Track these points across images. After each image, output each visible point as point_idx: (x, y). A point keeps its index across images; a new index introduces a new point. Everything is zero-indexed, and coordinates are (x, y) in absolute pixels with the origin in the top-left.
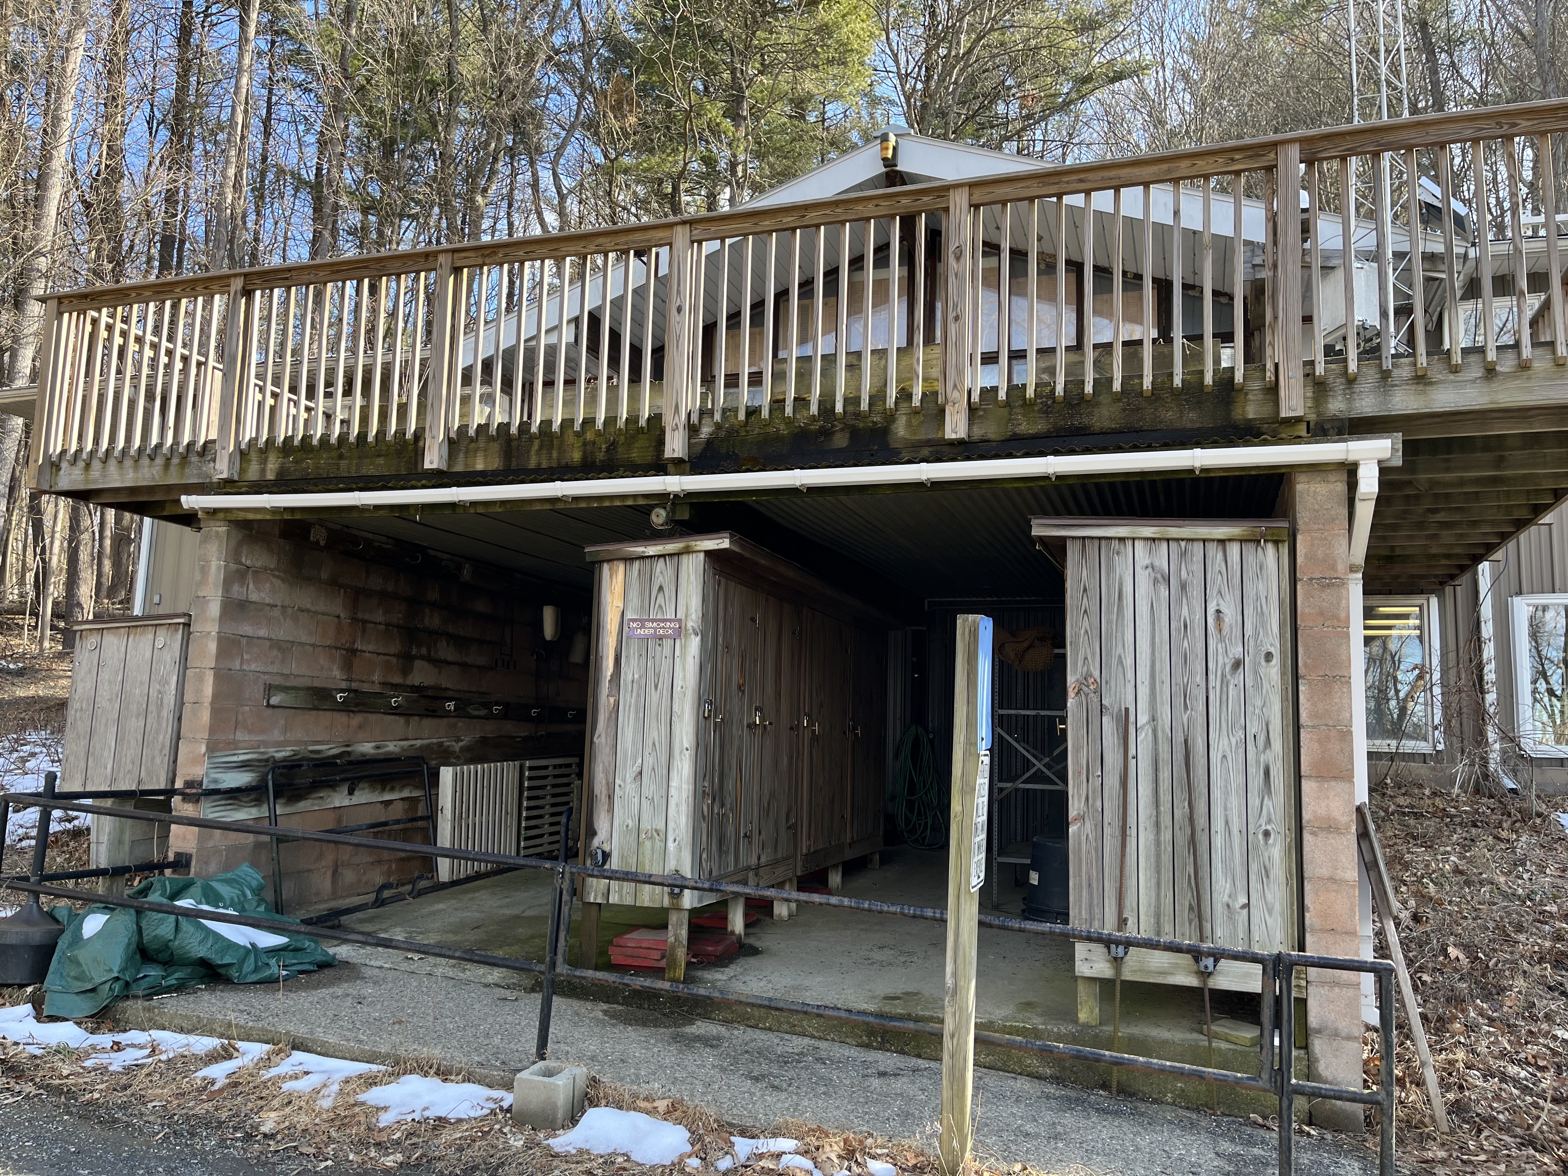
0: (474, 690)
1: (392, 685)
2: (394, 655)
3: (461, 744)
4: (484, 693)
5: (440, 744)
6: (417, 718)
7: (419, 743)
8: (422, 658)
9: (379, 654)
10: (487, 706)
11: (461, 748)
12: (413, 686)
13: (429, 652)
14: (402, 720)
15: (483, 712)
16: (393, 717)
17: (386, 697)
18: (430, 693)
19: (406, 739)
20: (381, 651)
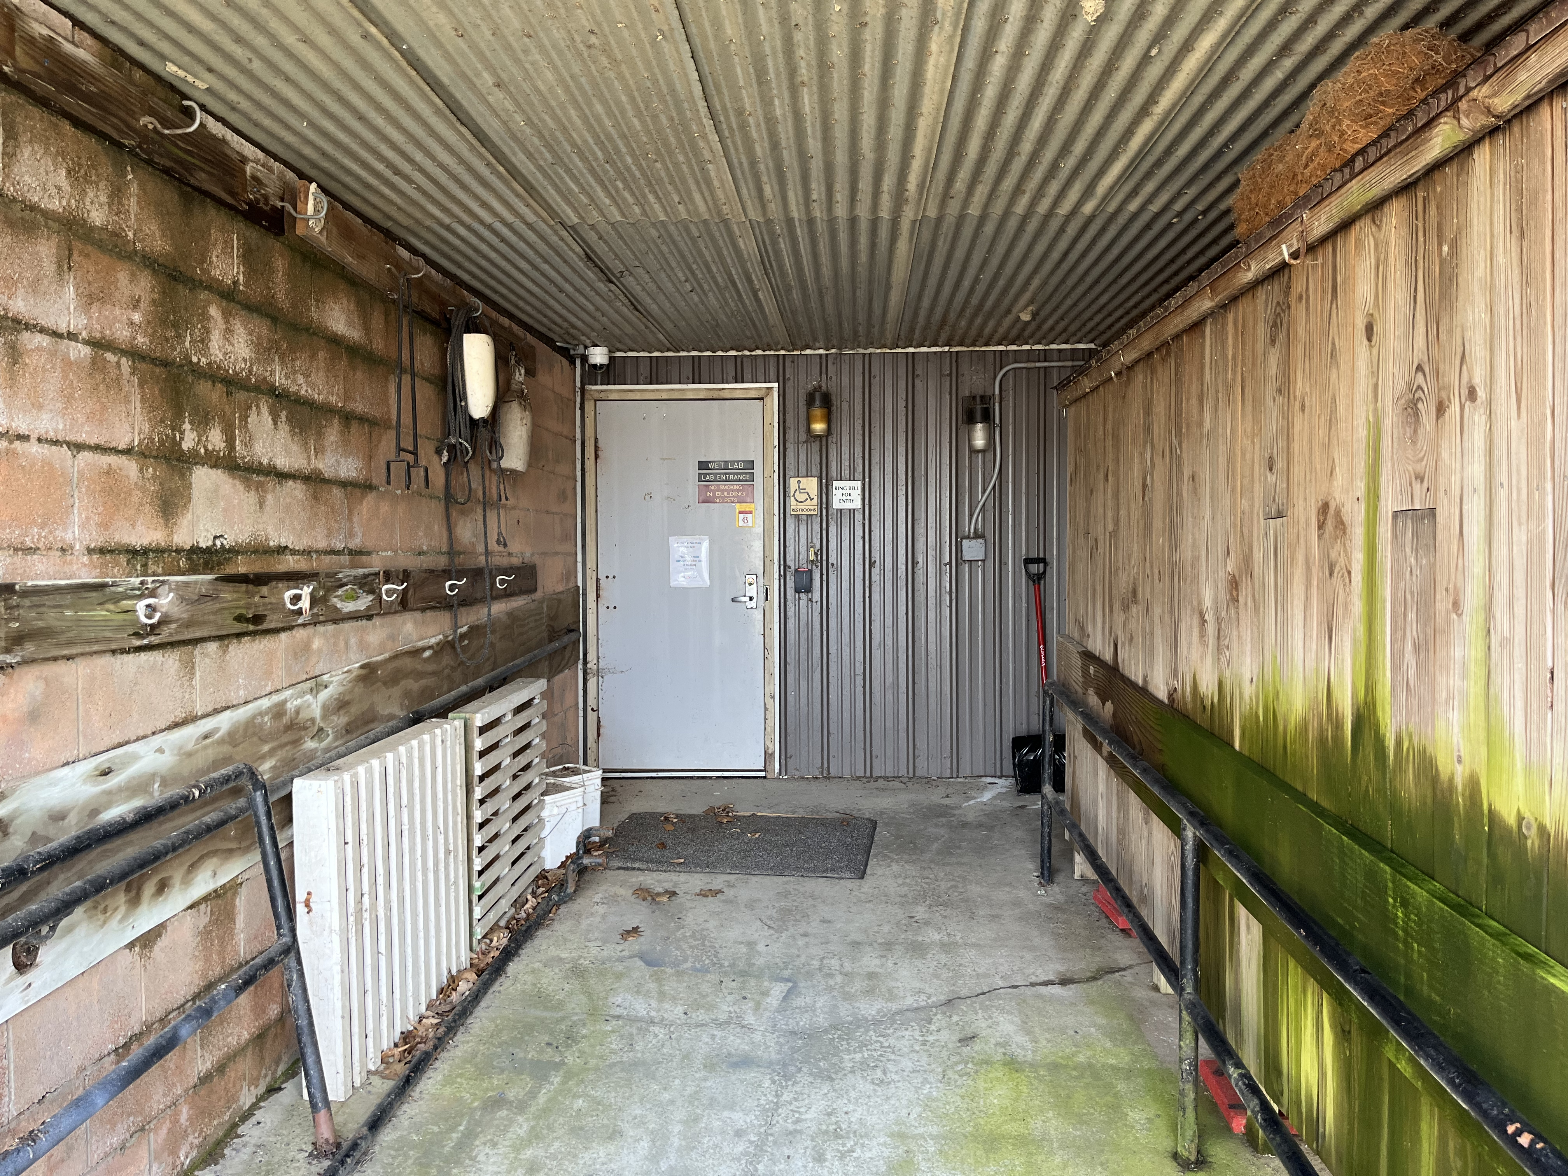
0: (340, 546)
1: (133, 553)
2: (128, 452)
3: (324, 695)
4: (360, 553)
5: (278, 711)
6: (212, 647)
7: (224, 722)
8: (213, 460)
9: (78, 447)
10: (367, 584)
11: (325, 708)
12: (195, 550)
13: (230, 441)
14: (170, 661)
15: (364, 602)
16: (144, 656)
17: (117, 599)
18: (241, 566)
19: (190, 719)
20: (82, 437)
